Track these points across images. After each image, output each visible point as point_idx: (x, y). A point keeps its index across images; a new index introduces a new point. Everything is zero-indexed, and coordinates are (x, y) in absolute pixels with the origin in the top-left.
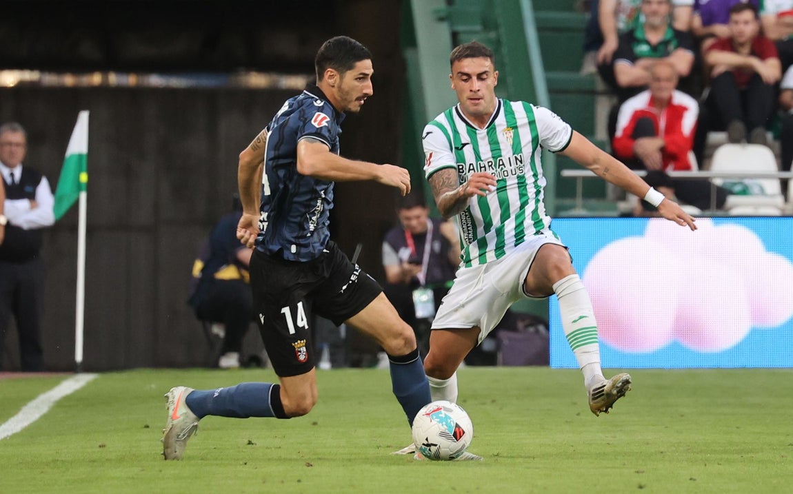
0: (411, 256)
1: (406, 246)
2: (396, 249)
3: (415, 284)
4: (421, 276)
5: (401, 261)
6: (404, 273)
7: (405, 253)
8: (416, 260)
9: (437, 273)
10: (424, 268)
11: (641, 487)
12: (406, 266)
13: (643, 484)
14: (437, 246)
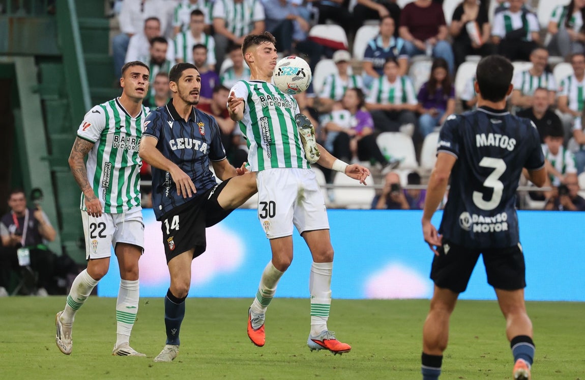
0: (17, 230)
1: (13, 223)
2: (7, 226)
3: (19, 246)
4: (23, 242)
5: (10, 233)
6: (12, 241)
7: (13, 229)
8: (19, 233)
9: (32, 240)
10: (24, 236)
11: (150, 366)
12: (14, 236)
13: (151, 365)
14: (31, 224)
